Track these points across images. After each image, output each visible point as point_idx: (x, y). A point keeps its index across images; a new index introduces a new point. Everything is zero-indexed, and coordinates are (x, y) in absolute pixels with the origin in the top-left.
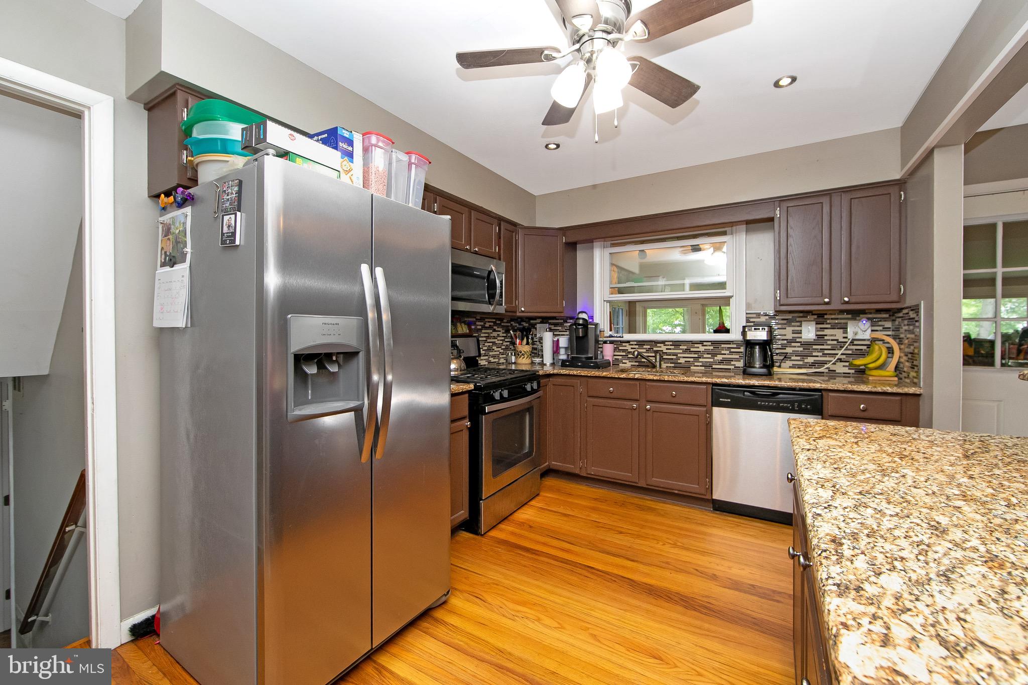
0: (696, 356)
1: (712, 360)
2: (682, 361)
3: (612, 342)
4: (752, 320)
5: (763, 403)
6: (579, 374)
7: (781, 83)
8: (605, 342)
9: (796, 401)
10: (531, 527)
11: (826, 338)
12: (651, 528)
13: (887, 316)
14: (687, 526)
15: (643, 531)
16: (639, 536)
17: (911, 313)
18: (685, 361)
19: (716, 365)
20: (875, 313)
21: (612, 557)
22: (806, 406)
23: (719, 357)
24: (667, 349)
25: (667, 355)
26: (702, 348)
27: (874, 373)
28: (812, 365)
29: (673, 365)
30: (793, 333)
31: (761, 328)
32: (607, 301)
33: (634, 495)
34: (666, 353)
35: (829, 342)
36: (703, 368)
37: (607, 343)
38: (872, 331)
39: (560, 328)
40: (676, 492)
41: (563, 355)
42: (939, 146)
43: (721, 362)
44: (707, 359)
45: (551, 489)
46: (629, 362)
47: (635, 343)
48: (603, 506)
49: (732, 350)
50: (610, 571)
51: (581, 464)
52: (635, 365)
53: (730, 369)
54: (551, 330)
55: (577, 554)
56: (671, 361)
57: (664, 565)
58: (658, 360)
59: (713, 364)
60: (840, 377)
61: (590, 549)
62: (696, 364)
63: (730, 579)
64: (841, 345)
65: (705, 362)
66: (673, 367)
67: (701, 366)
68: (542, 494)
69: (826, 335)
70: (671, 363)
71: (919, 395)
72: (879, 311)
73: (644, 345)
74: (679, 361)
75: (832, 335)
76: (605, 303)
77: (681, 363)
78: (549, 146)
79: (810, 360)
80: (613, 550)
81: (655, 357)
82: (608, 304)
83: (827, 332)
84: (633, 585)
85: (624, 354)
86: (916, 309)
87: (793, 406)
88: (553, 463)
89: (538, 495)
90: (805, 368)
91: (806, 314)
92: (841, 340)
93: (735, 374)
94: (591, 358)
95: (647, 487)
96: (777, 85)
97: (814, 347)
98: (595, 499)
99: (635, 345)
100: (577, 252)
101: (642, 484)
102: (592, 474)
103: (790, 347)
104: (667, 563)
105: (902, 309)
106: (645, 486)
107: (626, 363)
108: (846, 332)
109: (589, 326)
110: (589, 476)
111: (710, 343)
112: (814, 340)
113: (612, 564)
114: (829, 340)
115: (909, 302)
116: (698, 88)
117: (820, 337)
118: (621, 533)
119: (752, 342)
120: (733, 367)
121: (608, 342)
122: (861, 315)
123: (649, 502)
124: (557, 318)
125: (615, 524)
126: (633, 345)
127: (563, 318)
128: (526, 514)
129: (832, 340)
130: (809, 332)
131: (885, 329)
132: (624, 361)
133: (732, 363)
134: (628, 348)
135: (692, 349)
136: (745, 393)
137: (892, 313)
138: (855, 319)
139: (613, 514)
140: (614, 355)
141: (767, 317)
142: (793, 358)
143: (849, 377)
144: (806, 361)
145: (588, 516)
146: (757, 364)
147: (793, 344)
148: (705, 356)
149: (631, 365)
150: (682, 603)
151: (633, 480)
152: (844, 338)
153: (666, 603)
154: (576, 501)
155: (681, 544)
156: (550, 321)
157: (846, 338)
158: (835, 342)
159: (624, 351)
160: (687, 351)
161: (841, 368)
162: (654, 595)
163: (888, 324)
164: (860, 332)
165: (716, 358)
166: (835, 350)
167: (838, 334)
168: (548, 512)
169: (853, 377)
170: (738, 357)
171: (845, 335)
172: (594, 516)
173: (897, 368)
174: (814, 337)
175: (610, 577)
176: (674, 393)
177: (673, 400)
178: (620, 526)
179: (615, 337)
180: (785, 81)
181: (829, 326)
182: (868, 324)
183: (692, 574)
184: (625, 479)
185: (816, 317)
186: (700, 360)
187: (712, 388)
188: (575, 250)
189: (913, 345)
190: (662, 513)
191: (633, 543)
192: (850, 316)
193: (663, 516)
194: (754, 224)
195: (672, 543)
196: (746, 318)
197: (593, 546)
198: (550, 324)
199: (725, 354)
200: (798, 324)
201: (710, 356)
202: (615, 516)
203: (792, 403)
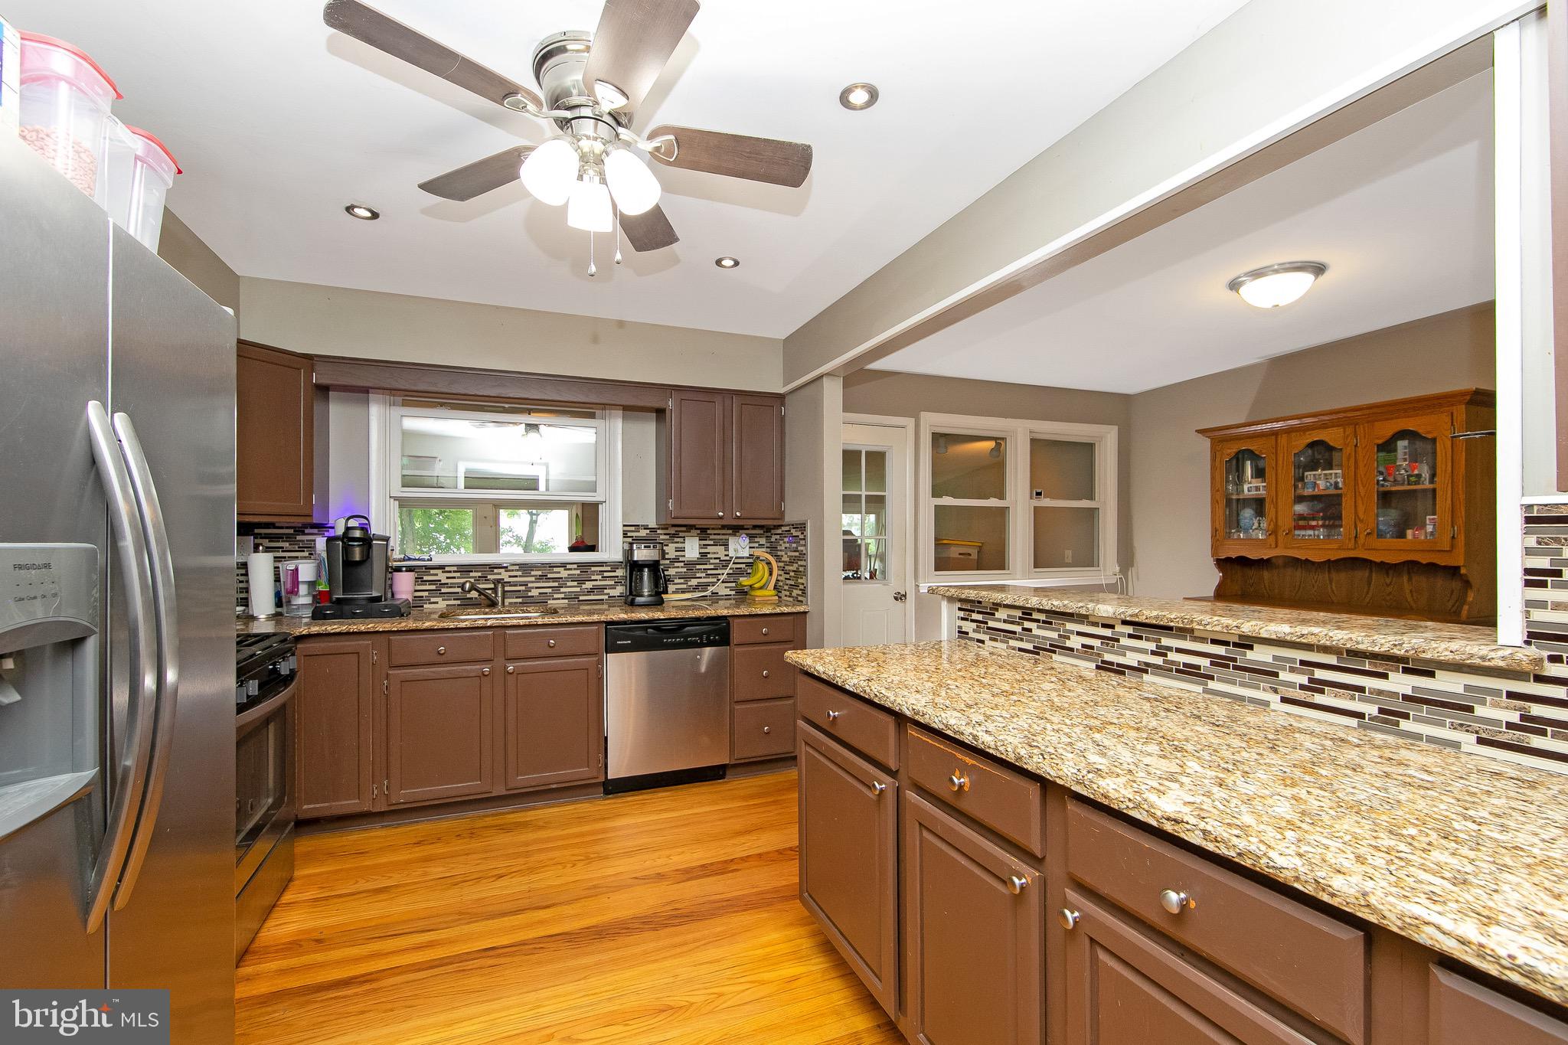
0: (556, 584)
1: (578, 589)
2: (535, 593)
3: (410, 569)
4: (629, 534)
5: (670, 640)
6: (372, 630)
7: (723, 263)
8: (398, 569)
9: (703, 633)
10: (318, 941)
11: (709, 556)
12: (540, 851)
13: (762, 532)
14: (586, 828)
15: (532, 859)
16: (532, 870)
17: (793, 531)
18: (540, 593)
19: (583, 595)
20: (752, 529)
21: (511, 918)
22: (715, 637)
23: (589, 585)
24: (510, 577)
25: (510, 586)
26: (564, 574)
27: (758, 593)
28: (696, 588)
29: (520, 600)
30: (676, 551)
31: (652, 545)
32: (396, 499)
33: (481, 812)
34: (510, 582)
35: (711, 561)
36: (566, 601)
37: (401, 571)
38: (750, 548)
39: (286, 545)
40: (554, 786)
41: (305, 596)
42: (828, 374)
43: (591, 591)
44: (572, 588)
45: (310, 858)
46: (443, 600)
47: (455, 569)
48: (439, 849)
49: (606, 574)
50: (526, 938)
51: (375, 792)
52: (454, 605)
53: (603, 600)
54: (268, 550)
55: (450, 942)
56: (518, 594)
57: (593, 891)
58: (500, 595)
59: (580, 595)
60: (722, 599)
61: (468, 923)
62: (556, 596)
63: (677, 870)
64: (724, 564)
65: (569, 592)
66: (520, 603)
67: (562, 599)
68: (297, 873)
69: (709, 553)
70: (516, 598)
71: (805, 613)
72: (755, 527)
73: (472, 571)
74: (530, 594)
75: (715, 553)
76: (392, 500)
77: (533, 597)
78: (356, 210)
79: (694, 582)
80: (506, 907)
81: (495, 590)
82: (397, 503)
83: (710, 549)
84: (571, 938)
85: (434, 587)
86: (801, 527)
87: (701, 639)
88: (305, 807)
89: (291, 880)
90: (689, 592)
91: (690, 528)
92: (723, 558)
93: (610, 606)
94: (378, 599)
95: (508, 793)
96: (719, 262)
97: (698, 567)
98: (419, 843)
99: (455, 572)
100: (331, 406)
101: (499, 790)
102: (403, 803)
103: (673, 568)
104: (595, 887)
105: (782, 526)
106: (504, 793)
107: (437, 603)
108: (727, 549)
109: (374, 542)
110: (393, 808)
111: (575, 566)
112: (698, 558)
113: (520, 928)
114: (711, 558)
115: (789, 518)
116: (677, 240)
117: (703, 555)
118: (500, 876)
119: (640, 563)
120: (606, 597)
121: (404, 569)
122: (740, 531)
123: (512, 816)
124: (277, 525)
125: (479, 868)
126: (450, 572)
127: (293, 525)
128: (285, 925)
129: (715, 558)
130: (692, 548)
131: (761, 546)
132: (433, 600)
133: (606, 591)
134: (442, 576)
135: (549, 576)
136: (649, 630)
137: (767, 530)
138: (735, 535)
139: (467, 854)
140: (416, 591)
141: (648, 531)
142: (676, 581)
143: (730, 599)
144: (689, 584)
145: (425, 874)
146: (646, 592)
147: (676, 564)
148: (569, 584)
149: (447, 605)
150: (647, 926)
151: (484, 790)
152: (726, 555)
153: (628, 938)
154: (384, 860)
155: (596, 855)
156: (256, 531)
157: (728, 555)
158: (718, 561)
159: (431, 582)
160: (543, 577)
161: (723, 590)
162: (607, 936)
163: (763, 541)
164: (740, 549)
165: (584, 586)
166: (717, 569)
167: (720, 551)
168: (336, 900)
169: (734, 599)
170: (613, 583)
171: (726, 553)
172: (437, 870)
173: (775, 588)
174: (698, 556)
175: (531, 947)
176: (552, 641)
177: (551, 652)
178: (492, 867)
179: (415, 560)
180: (728, 263)
181: (712, 542)
182: (747, 540)
183: (632, 886)
184: (468, 792)
185: (699, 532)
186: (562, 590)
187: (606, 629)
188: (327, 399)
189: (797, 563)
190: (541, 823)
191: (529, 883)
192: (731, 531)
193: (540, 828)
194: (630, 410)
195: (582, 858)
196: (624, 531)
197: (467, 916)
198: (256, 536)
199: (597, 580)
200: (681, 540)
201: (575, 583)
202: (475, 856)
203: (700, 635)
